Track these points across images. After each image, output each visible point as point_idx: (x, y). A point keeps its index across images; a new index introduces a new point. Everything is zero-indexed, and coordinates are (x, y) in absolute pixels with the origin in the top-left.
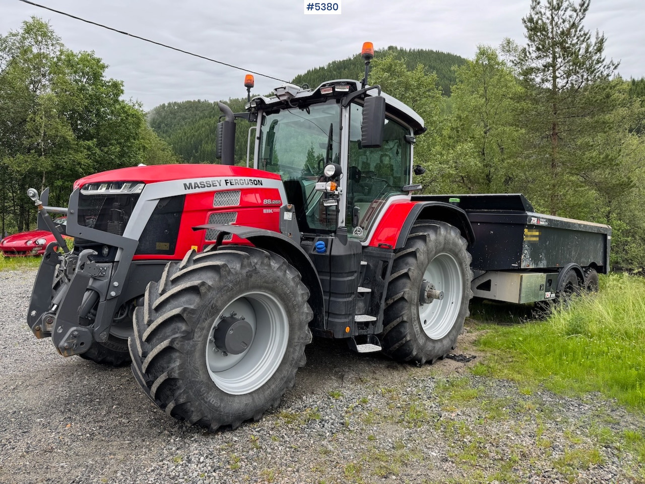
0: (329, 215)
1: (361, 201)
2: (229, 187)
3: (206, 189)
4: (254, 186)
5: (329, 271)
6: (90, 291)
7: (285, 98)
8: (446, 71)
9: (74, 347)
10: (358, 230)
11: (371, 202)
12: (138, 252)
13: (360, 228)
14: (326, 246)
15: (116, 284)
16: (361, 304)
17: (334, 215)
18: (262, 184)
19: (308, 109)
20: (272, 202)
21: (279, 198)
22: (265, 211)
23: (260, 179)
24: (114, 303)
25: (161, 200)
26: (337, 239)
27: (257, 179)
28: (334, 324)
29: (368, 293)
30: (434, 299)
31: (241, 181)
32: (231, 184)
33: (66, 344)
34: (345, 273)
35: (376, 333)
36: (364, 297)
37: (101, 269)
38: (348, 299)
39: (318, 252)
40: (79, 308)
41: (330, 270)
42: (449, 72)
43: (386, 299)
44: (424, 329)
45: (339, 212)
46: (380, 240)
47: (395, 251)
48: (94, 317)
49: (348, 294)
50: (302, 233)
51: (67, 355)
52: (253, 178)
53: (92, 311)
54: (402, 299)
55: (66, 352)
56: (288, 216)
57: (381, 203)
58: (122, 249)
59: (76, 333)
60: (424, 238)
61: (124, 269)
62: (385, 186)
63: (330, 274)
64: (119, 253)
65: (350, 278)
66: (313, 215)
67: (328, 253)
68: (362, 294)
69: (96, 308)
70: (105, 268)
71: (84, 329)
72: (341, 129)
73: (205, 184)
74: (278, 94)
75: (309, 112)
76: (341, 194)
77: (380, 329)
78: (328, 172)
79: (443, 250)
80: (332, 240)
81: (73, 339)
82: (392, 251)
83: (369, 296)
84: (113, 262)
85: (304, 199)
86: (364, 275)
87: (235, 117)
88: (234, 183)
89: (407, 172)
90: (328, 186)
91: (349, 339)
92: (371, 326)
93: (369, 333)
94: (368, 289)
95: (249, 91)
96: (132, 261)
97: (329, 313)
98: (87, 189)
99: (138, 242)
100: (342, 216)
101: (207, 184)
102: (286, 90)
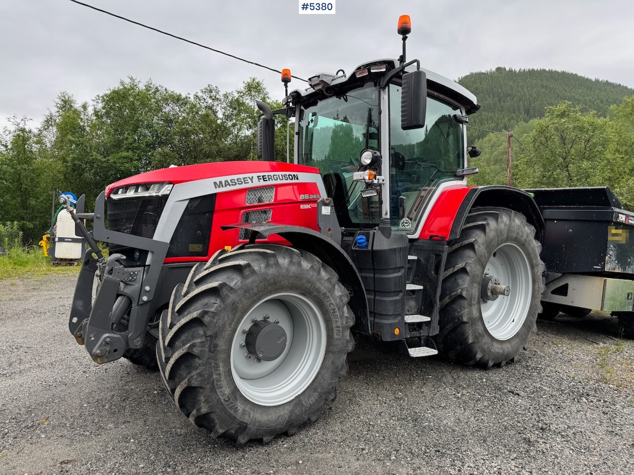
0: (372, 208)
1: (407, 190)
2: (262, 183)
3: (238, 187)
4: (289, 181)
5: (372, 268)
6: (123, 297)
7: (320, 87)
8: (561, 90)
9: (107, 354)
10: (405, 221)
11: (420, 190)
12: (169, 254)
13: (407, 219)
14: (368, 240)
15: (147, 288)
16: (412, 303)
17: (377, 208)
18: (297, 179)
19: (345, 97)
20: (309, 197)
21: (317, 192)
22: (302, 207)
23: (295, 173)
24: (147, 308)
25: (192, 200)
26: (380, 232)
27: (292, 173)
28: (381, 326)
29: (420, 290)
30: (500, 295)
31: (275, 177)
32: (264, 181)
33: (98, 351)
34: (390, 269)
35: (431, 335)
36: (416, 294)
37: (132, 273)
38: (395, 298)
39: (359, 247)
40: (110, 314)
41: (374, 267)
42: (563, 91)
43: (442, 298)
44: (488, 329)
45: (382, 203)
46: (433, 232)
47: (450, 243)
48: (127, 323)
49: (395, 292)
50: (344, 228)
51: (100, 362)
52: (288, 173)
53: (126, 316)
54: (461, 297)
55: (99, 359)
56: (326, 210)
57: (430, 191)
58: (153, 252)
59: (108, 340)
60: (483, 228)
61: (155, 273)
62: (434, 172)
63: (374, 271)
64: (149, 257)
65: (395, 275)
66: (355, 209)
67: (370, 248)
68: (413, 292)
69: (129, 314)
70: (136, 273)
71: (116, 336)
72: (380, 113)
73: (236, 181)
74: (312, 84)
75: (346, 100)
76: (383, 184)
77: (435, 330)
78: (366, 161)
79: (507, 240)
80: (374, 233)
81: (105, 345)
82: (446, 243)
83: (421, 295)
84: (144, 266)
85: (345, 191)
86: (414, 271)
87: (274, 114)
88: (267, 179)
89: (460, 156)
90: (366, 175)
91: (400, 342)
92: (424, 327)
93: (422, 335)
94: (420, 286)
95: (286, 86)
96: (164, 264)
97: (375, 314)
98: (116, 193)
99: (169, 245)
100: (386, 207)
101: (238, 181)
102: (320, 79)
